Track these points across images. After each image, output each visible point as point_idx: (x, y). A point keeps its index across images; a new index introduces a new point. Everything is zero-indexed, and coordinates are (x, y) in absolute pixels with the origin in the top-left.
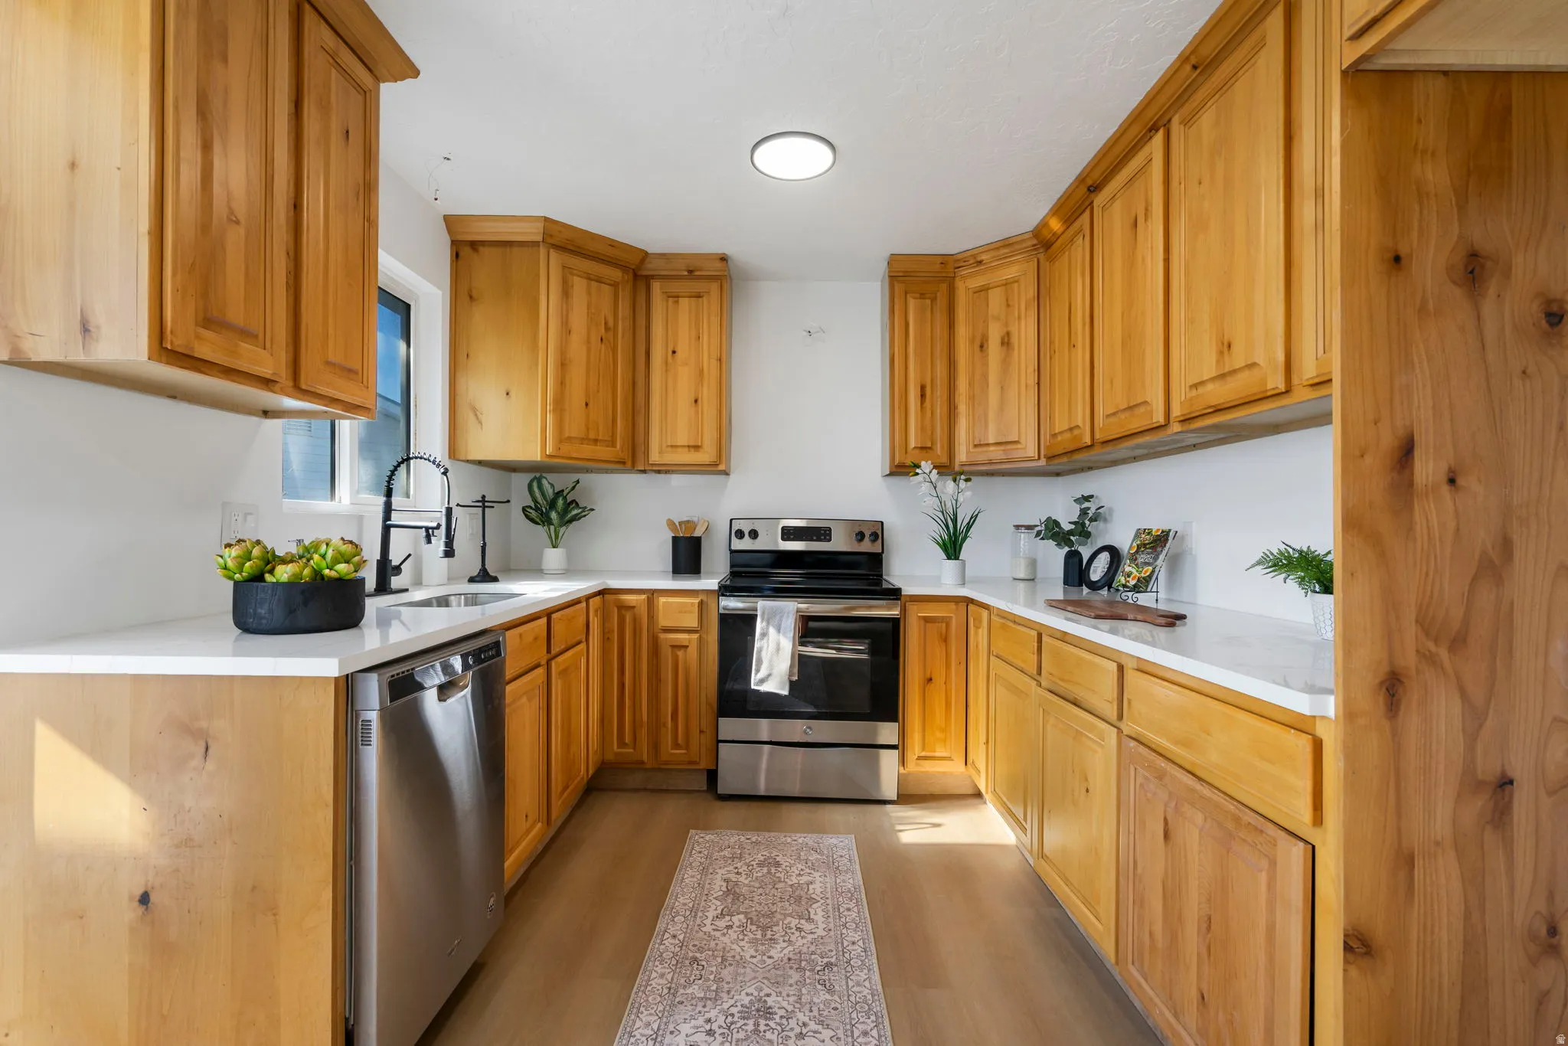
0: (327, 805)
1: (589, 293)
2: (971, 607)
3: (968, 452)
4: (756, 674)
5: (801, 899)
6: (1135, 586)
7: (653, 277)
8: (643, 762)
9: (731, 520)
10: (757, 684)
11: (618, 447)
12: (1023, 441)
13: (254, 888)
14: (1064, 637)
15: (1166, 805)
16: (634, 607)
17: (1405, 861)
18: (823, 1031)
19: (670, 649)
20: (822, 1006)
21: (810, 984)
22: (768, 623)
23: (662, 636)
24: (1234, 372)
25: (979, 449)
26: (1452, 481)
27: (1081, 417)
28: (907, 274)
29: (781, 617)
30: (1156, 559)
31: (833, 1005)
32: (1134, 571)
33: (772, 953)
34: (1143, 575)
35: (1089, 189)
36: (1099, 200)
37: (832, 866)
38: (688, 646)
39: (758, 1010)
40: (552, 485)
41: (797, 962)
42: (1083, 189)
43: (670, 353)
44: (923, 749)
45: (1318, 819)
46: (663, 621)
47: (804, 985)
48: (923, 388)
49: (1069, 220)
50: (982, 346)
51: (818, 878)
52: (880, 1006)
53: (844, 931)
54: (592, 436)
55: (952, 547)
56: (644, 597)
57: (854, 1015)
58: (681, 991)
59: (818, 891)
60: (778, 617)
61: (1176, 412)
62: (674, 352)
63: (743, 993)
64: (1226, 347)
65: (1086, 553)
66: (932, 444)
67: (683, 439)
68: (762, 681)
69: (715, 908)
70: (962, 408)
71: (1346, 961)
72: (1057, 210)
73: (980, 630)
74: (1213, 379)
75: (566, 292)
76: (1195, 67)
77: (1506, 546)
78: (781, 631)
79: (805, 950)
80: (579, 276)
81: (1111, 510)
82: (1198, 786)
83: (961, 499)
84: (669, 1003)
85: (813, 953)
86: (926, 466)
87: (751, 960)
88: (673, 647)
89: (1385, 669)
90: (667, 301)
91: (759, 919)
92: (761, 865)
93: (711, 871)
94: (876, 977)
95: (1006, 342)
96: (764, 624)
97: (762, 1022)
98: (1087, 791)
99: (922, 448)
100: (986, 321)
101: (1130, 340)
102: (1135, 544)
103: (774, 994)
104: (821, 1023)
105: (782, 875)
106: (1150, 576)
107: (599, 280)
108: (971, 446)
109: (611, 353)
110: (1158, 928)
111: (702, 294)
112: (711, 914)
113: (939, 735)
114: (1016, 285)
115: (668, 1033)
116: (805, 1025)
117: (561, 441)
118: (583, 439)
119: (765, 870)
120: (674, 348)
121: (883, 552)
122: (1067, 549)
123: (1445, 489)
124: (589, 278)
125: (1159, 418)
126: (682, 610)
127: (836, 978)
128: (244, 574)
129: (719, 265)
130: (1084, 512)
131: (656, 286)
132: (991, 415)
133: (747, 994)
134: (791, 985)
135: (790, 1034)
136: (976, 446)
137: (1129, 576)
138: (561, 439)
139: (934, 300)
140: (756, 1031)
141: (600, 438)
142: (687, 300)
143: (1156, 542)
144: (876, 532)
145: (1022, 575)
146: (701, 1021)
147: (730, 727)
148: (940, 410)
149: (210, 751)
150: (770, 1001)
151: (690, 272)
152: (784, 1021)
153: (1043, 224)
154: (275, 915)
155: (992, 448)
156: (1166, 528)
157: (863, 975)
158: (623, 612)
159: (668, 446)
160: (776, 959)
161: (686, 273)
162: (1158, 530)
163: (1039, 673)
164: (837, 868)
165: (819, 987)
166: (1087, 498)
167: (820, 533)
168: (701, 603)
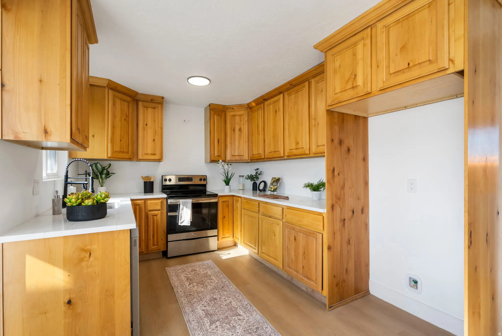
0: (128, 263)
1: (121, 105)
2: (234, 197)
3: (230, 157)
4: (180, 220)
5: (206, 276)
6: (273, 190)
7: (139, 100)
8: (143, 252)
9: (162, 176)
10: (181, 224)
11: (130, 154)
12: (244, 155)
13: (106, 291)
14: (266, 203)
15: (295, 234)
16: (140, 204)
17: (334, 233)
18: (230, 298)
19: (152, 216)
20: (227, 295)
21: (221, 291)
22: (184, 206)
23: (149, 212)
24: (299, 148)
25: (233, 157)
26: (339, 175)
27: (261, 151)
28: (214, 109)
29: (187, 204)
30: (277, 184)
31: (229, 294)
32: (273, 187)
33: (208, 288)
34: (275, 188)
35: (264, 99)
36: (267, 103)
37: (209, 267)
38: (157, 215)
39: (213, 299)
40: (101, 166)
41: (215, 288)
42: (262, 99)
43: (145, 125)
44: (223, 235)
45: (324, 230)
46: (150, 208)
47: (220, 292)
48: (218, 140)
49: (257, 104)
50: (234, 130)
51: (208, 271)
52: (238, 291)
53: (222, 280)
54: (122, 151)
55: (227, 182)
56: (143, 201)
57: (234, 294)
58: (192, 301)
59: (210, 273)
60: (186, 204)
61: (286, 154)
62: (146, 125)
63: (207, 297)
64: (297, 143)
65: (258, 182)
66: (221, 155)
67: (150, 152)
68: (182, 222)
69: (187, 284)
70: (229, 145)
71: (328, 251)
72: (255, 101)
73: (238, 203)
74: (295, 149)
75: (114, 104)
76: (291, 85)
77: (344, 184)
78: (188, 207)
79: (215, 285)
80: (119, 99)
81: (263, 173)
82: (302, 229)
83: (229, 170)
84: (191, 304)
85: (218, 286)
86: (221, 161)
87: (204, 291)
88: (153, 215)
89: (332, 204)
90: (144, 109)
91: (200, 283)
92: (192, 271)
93: (179, 276)
94: (234, 286)
95: (240, 130)
96: (183, 206)
97: (215, 301)
98: (275, 235)
99: (218, 156)
100: (235, 124)
101: (275, 137)
102: (272, 181)
103: (214, 296)
104: (228, 297)
105: (199, 272)
106: (277, 188)
107: (124, 101)
108: (231, 156)
109: (127, 124)
110: (293, 258)
111: (156, 108)
112: (187, 285)
113: (227, 231)
114: (242, 116)
115: (195, 309)
116: (225, 299)
117: (113, 153)
118: (119, 152)
119: (193, 272)
120: (147, 123)
121: (207, 184)
122: (253, 182)
123: (338, 176)
124: (121, 99)
125: (282, 155)
126: (156, 204)
127: (226, 288)
128: (77, 203)
129: (162, 99)
130: (257, 173)
131: (140, 104)
132: (236, 148)
133: (208, 297)
134: (217, 293)
135: (223, 301)
136: (232, 156)
137: (271, 188)
138: (113, 152)
139: (221, 117)
140: (215, 303)
141: (125, 151)
142: (151, 109)
143: (277, 181)
144: (205, 178)
145: (241, 188)
146: (201, 305)
147: (171, 237)
148: (223, 146)
149: (91, 255)
150: (214, 297)
151: (152, 100)
152: (220, 299)
153: (250, 103)
154: (113, 296)
155: (236, 157)
156: (279, 177)
157: (231, 287)
158: (136, 206)
159: (144, 154)
160: (210, 289)
161: (150, 101)
162: (277, 178)
163: (259, 212)
164: (211, 268)
165: (223, 291)
166: (258, 169)
167: (189, 179)
168: (161, 202)
